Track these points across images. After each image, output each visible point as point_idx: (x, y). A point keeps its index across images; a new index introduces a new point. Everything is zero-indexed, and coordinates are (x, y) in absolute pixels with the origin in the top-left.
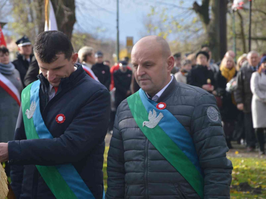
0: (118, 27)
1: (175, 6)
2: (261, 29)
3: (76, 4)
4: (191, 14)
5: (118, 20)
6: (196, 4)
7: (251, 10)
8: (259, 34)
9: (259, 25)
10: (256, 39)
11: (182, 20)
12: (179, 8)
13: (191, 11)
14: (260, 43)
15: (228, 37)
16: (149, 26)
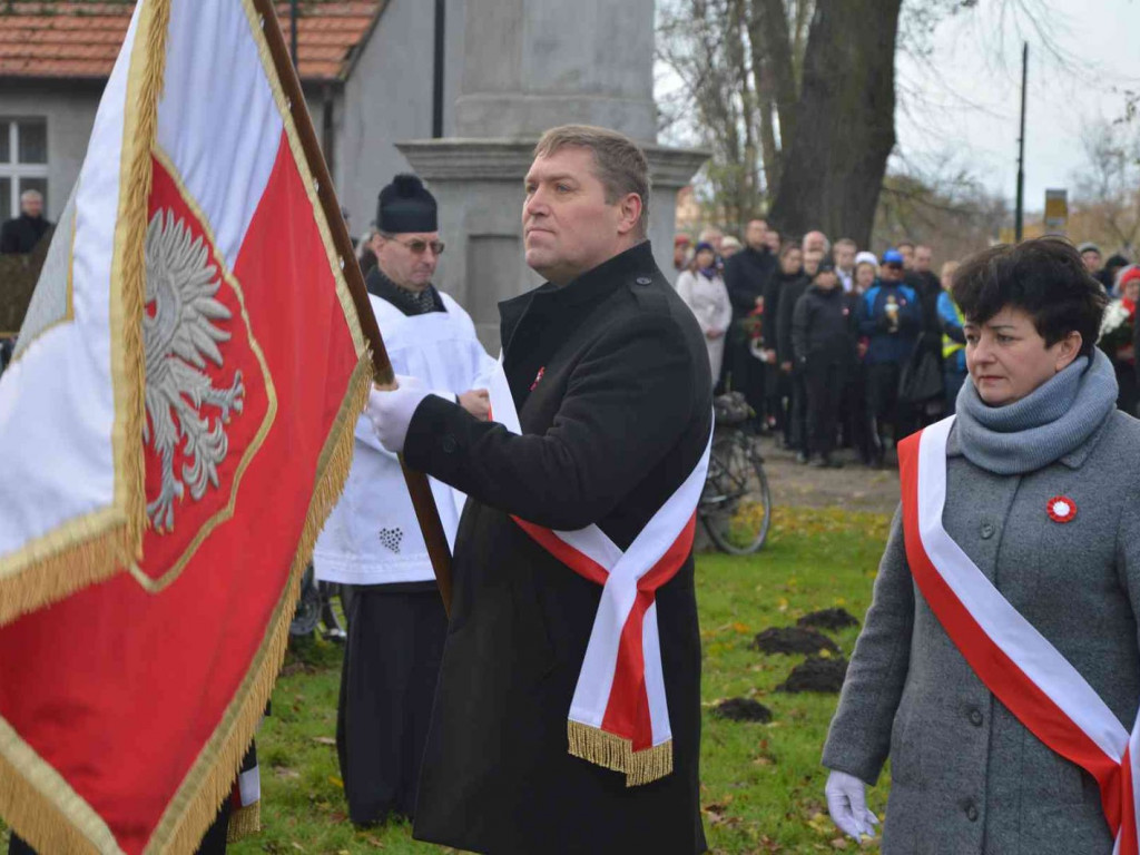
0: (1021, 161)
3: (899, 92)
5: (1021, 140)
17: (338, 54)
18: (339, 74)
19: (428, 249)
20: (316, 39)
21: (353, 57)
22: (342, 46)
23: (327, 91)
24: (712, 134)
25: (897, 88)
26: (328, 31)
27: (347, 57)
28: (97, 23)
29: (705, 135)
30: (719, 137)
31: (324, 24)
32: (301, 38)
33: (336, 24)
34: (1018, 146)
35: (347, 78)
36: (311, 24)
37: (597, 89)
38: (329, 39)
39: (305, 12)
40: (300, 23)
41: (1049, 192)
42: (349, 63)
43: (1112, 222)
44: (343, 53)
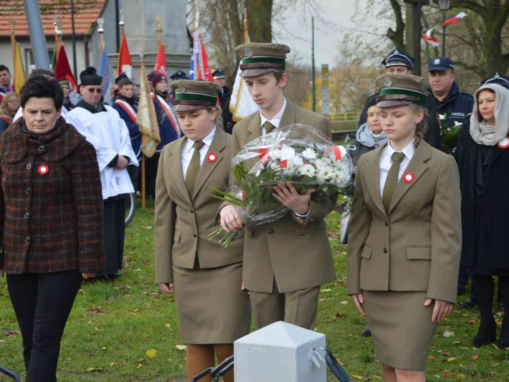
0: (313, 55)
1: (370, 33)
2: (456, 53)
3: (273, 34)
4: (386, 40)
5: (313, 49)
6: (390, 30)
7: (444, 35)
11: (377, 47)
12: (374, 34)
13: (385, 38)
15: (423, 61)
16: (345, 53)
17: (89, 26)
18: (90, 32)
19: (96, 91)
20: (81, 21)
21: (94, 26)
22: (90, 23)
23: (85, 38)
24: (218, 48)
25: (272, 33)
26: (85, 18)
27: (92, 26)
28: (7, 17)
29: (216, 49)
30: (221, 49)
31: (84, 16)
32: (76, 21)
33: (88, 16)
34: (311, 50)
35: (92, 34)
36: (79, 16)
37: (167, 36)
38: (86, 21)
39: (77, 12)
40: (75, 16)
41: (323, 65)
42: (92, 28)
43: (348, 74)
44: (91, 25)
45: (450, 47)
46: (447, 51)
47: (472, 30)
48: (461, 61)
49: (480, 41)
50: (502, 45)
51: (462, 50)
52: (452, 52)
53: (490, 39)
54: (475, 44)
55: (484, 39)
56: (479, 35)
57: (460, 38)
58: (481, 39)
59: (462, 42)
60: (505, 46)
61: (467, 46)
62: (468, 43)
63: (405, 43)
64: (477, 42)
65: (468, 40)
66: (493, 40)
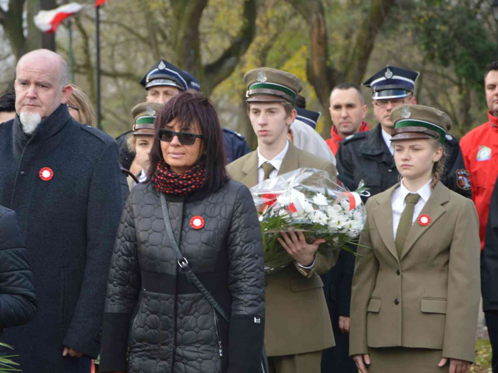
2: (124, 58)
7: (98, 22)
8: (120, 67)
9: (119, 50)
10: (115, 75)
14: (121, 82)
45: (113, 45)
46: (105, 53)
47: (149, 16)
48: (132, 72)
49: (164, 37)
50: (202, 46)
51: (136, 51)
52: (116, 53)
53: (181, 34)
54: (157, 42)
55: (171, 33)
56: (163, 27)
57: (130, 30)
58: (167, 33)
59: (133, 37)
60: (207, 48)
61: (141, 45)
62: (144, 40)
63: (26, 33)
64: (159, 38)
65: (143, 32)
66: (185, 37)
